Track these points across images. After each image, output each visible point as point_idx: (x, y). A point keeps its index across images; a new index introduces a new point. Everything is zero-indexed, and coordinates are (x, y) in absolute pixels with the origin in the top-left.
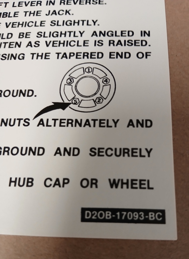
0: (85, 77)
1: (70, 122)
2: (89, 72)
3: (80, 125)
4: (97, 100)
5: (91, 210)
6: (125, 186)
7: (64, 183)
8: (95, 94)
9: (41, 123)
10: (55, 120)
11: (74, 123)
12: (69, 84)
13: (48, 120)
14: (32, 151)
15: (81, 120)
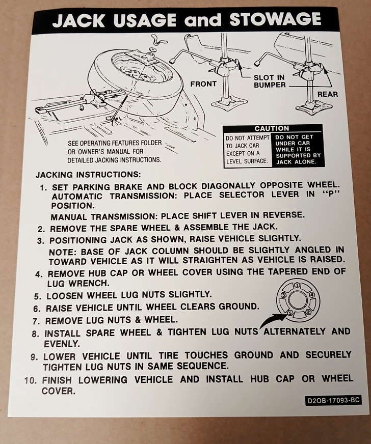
0: (295, 291)
1: (288, 331)
2: (297, 287)
3: (296, 333)
4: (307, 312)
5: (312, 397)
6: (334, 380)
7: (291, 379)
8: (305, 307)
9: (266, 332)
10: (277, 329)
11: (291, 332)
12: (284, 298)
13: (271, 329)
14: (263, 355)
15: (297, 329)
